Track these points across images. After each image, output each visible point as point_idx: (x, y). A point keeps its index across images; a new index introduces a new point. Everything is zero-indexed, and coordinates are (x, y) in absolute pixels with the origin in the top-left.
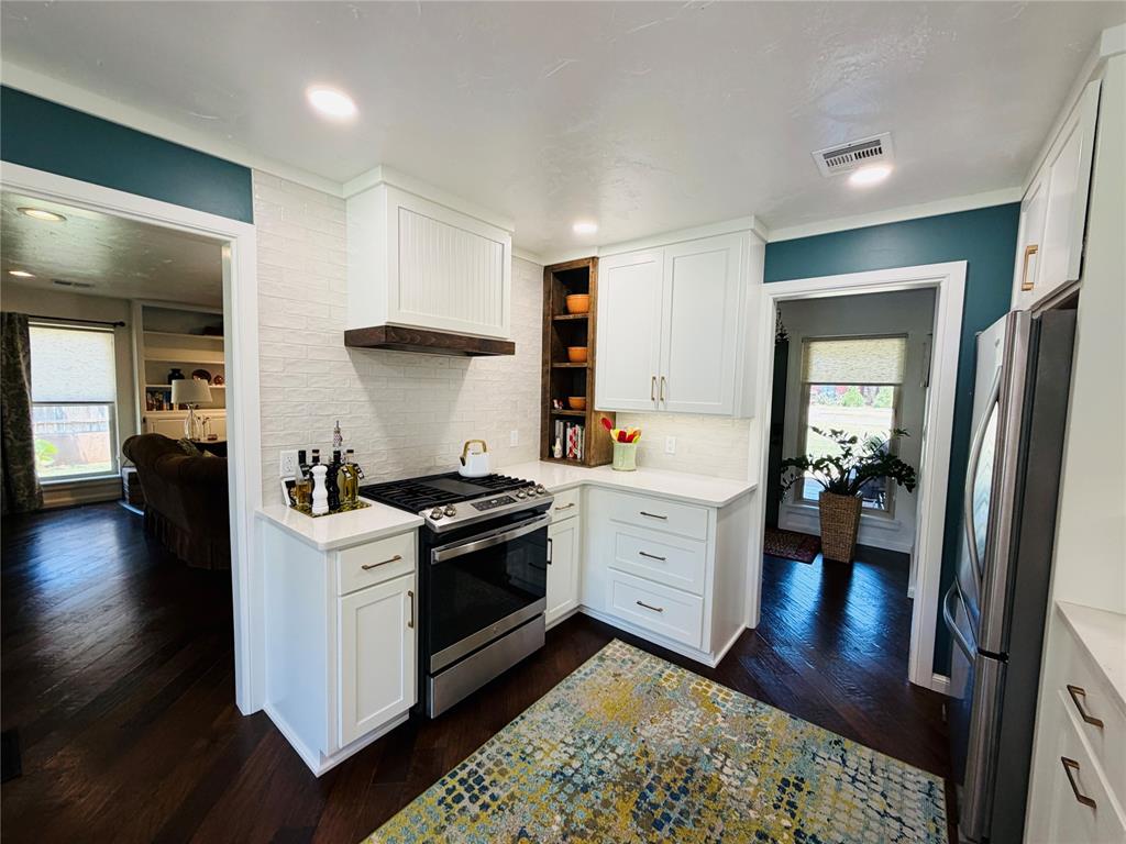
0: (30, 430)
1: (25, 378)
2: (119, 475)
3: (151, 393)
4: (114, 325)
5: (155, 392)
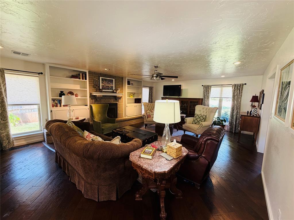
0: (7, 116)
1: (4, 95)
2: (42, 132)
3: (53, 100)
4: (39, 73)
5: (55, 100)
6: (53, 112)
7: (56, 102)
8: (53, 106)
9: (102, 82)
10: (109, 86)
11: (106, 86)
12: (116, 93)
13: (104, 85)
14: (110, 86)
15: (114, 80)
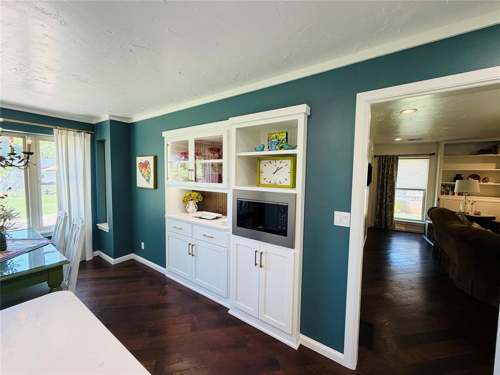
2: (424, 223)
3: (444, 186)
4: (430, 155)
5: (446, 186)
6: (441, 200)
7: (448, 188)
8: (442, 193)
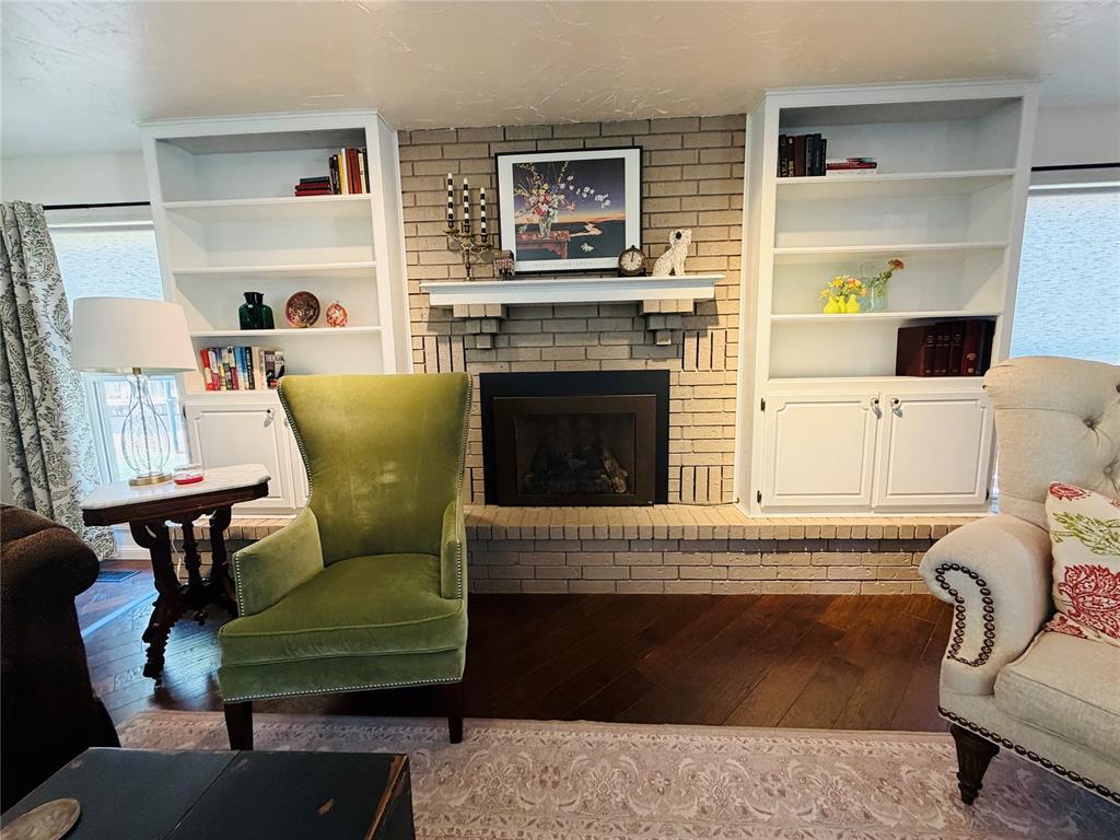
7: (230, 359)
9: (519, 200)
10: (581, 226)
11: (555, 227)
12: (643, 272)
13: (536, 219)
14: (597, 226)
15: (632, 158)
